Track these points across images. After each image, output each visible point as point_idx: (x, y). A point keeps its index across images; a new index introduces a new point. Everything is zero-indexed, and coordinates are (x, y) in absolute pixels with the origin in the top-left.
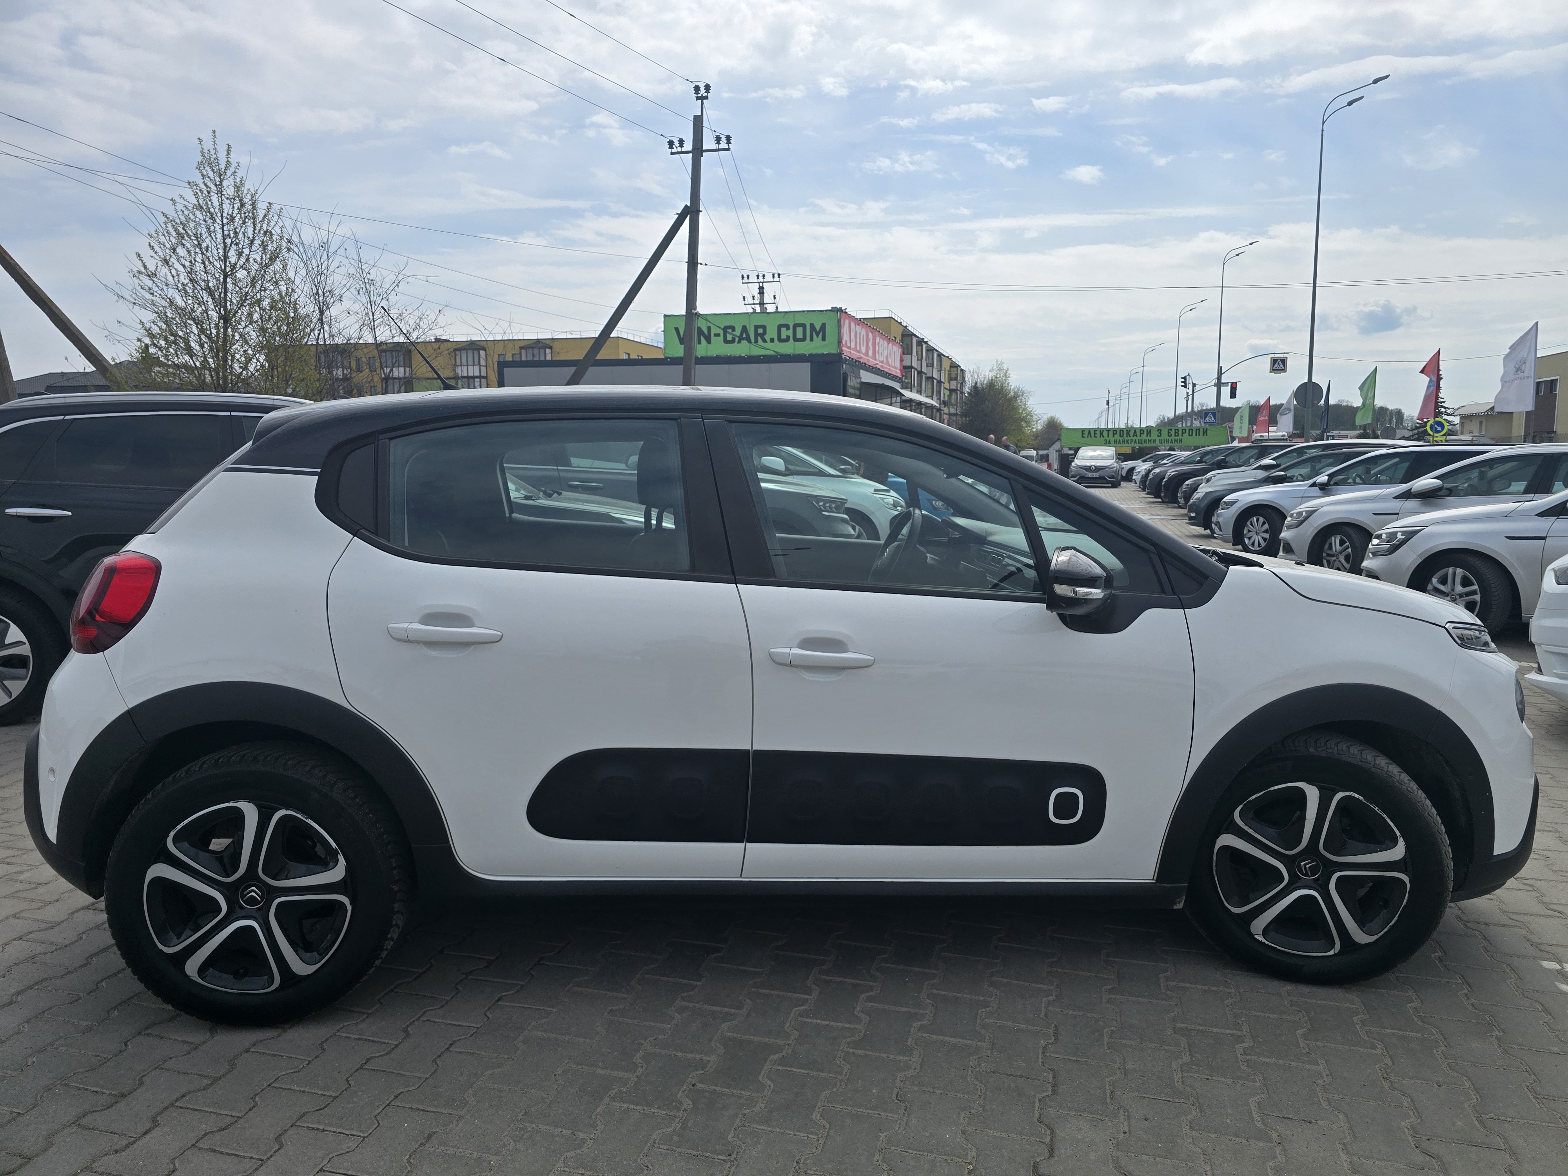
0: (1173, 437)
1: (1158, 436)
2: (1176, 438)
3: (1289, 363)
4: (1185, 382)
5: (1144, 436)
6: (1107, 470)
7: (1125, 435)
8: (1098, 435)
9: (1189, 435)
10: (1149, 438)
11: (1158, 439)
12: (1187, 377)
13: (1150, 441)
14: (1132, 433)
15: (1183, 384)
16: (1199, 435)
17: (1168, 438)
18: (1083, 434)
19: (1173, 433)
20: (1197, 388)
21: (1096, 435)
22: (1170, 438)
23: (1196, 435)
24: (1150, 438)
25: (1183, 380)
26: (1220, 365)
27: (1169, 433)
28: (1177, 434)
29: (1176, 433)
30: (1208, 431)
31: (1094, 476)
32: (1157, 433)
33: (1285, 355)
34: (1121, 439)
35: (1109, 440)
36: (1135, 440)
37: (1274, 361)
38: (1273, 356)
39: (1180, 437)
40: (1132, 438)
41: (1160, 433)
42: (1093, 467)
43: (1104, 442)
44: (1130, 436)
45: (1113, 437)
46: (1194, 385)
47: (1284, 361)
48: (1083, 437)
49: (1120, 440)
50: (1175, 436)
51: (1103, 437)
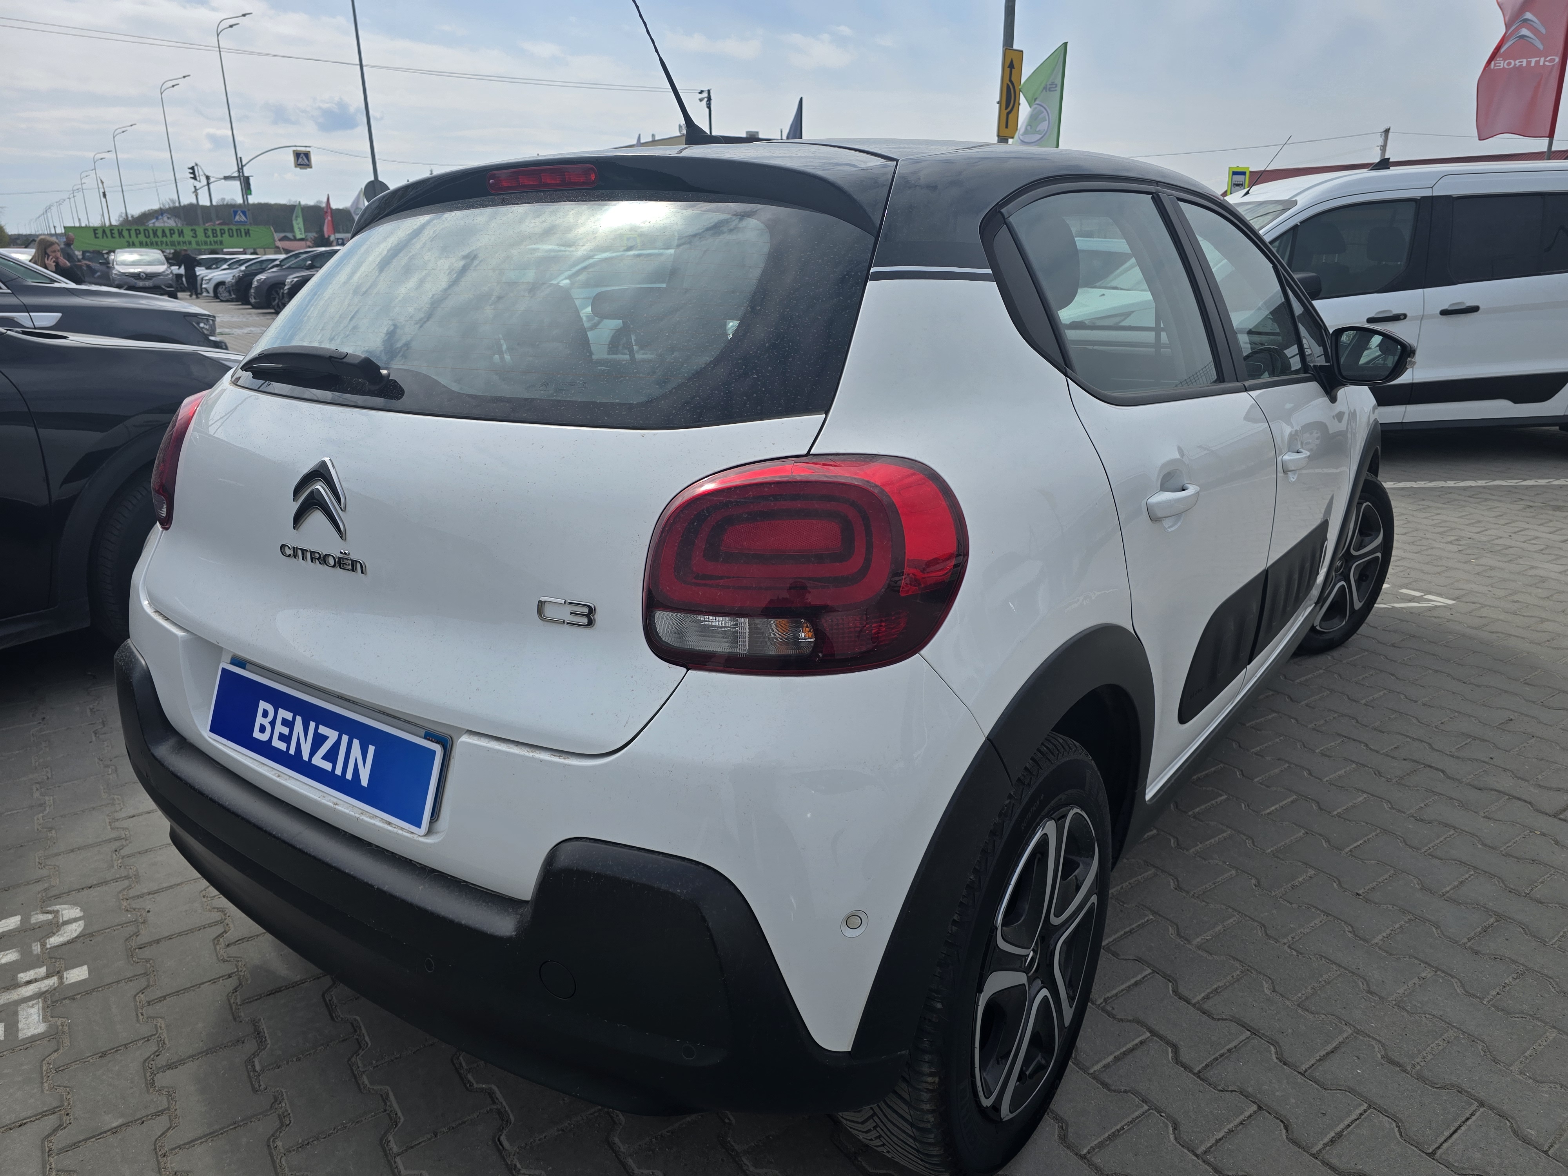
0: (212, 239)
1: (193, 237)
2: (215, 239)
3: (313, 158)
4: (193, 173)
5: (176, 237)
6: (161, 277)
7: (152, 235)
8: (116, 234)
9: (230, 236)
10: (181, 239)
11: (193, 241)
12: (196, 168)
13: (184, 243)
14: (159, 233)
15: (192, 176)
16: (241, 236)
17: (206, 239)
18: (95, 234)
19: (210, 233)
20: (212, 180)
21: (114, 235)
22: (208, 240)
23: (238, 236)
24: (184, 240)
25: (191, 171)
26: (239, 156)
27: (205, 234)
28: (215, 235)
29: (213, 233)
30: (251, 232)
31: (147, 285)
32: (191, 234)
33: (308, 149)
34: (148, 240)
35: (133, 242)
36: (166, 242)
37: (297, 155)
38: (295, 148)
39: (219, 238)
40: (161, 239)
41: (195, 233)
42: (142, 274)
43: (127, 244)
44: (158, 237)
45: (137, 237)
46: (208, 178)
47: (307, 155)
48: (96, 237)
49: (146, 242)
50: (214, 237)
51: (123, 237)
